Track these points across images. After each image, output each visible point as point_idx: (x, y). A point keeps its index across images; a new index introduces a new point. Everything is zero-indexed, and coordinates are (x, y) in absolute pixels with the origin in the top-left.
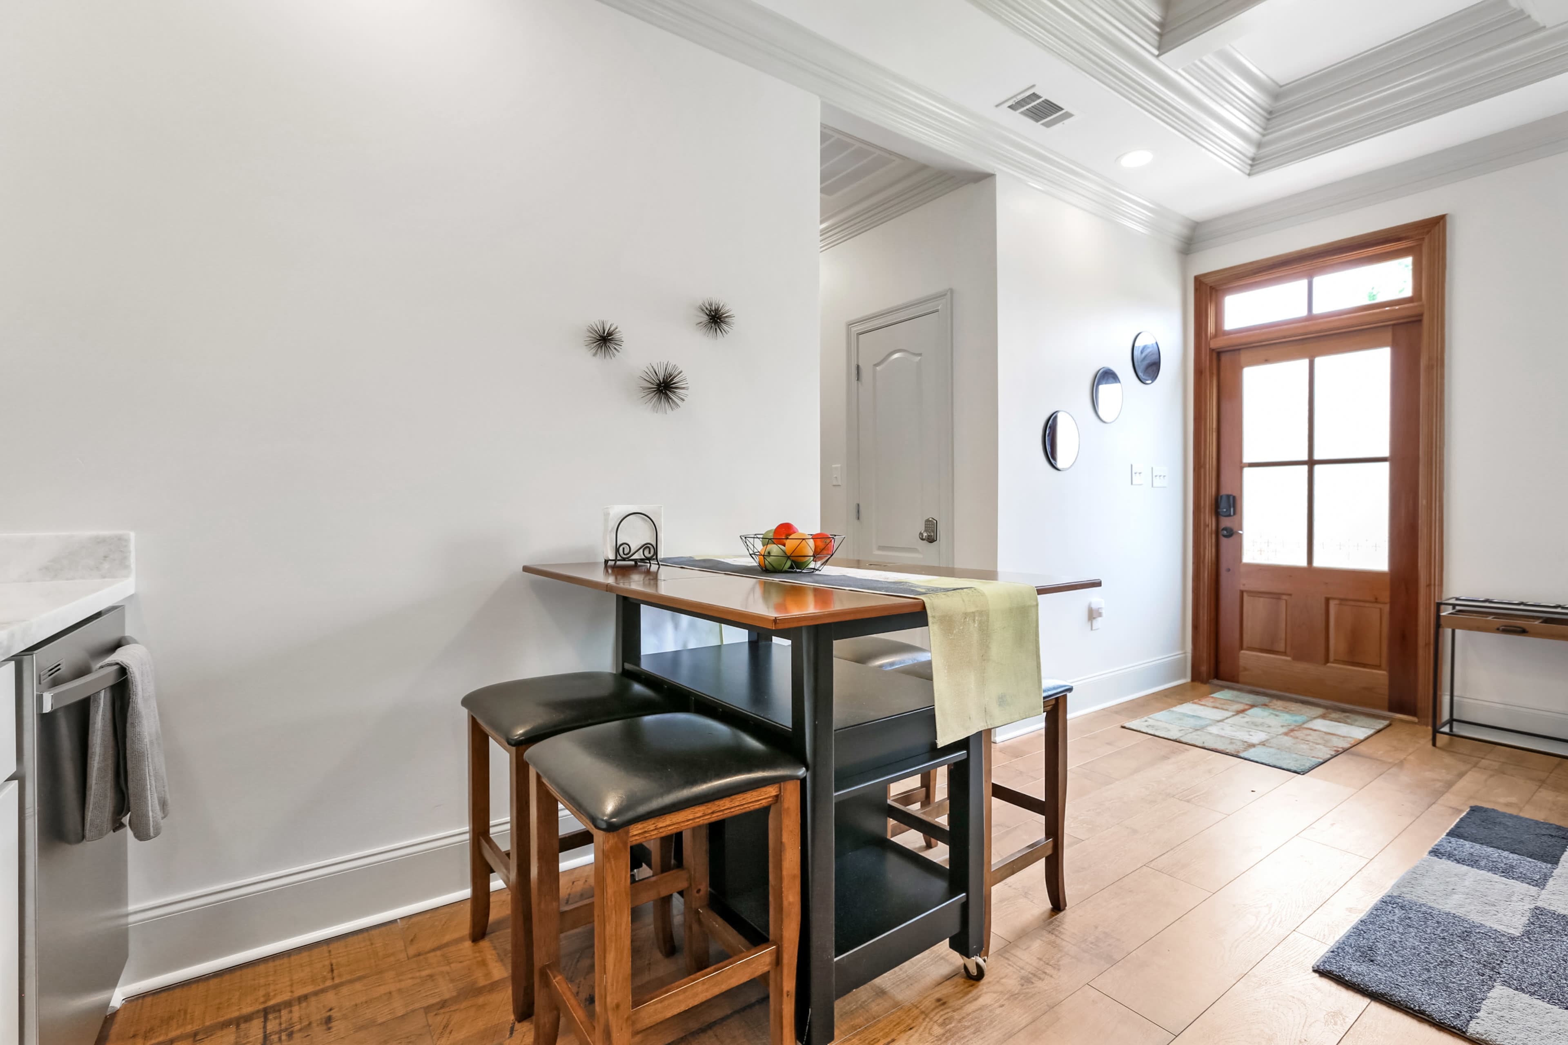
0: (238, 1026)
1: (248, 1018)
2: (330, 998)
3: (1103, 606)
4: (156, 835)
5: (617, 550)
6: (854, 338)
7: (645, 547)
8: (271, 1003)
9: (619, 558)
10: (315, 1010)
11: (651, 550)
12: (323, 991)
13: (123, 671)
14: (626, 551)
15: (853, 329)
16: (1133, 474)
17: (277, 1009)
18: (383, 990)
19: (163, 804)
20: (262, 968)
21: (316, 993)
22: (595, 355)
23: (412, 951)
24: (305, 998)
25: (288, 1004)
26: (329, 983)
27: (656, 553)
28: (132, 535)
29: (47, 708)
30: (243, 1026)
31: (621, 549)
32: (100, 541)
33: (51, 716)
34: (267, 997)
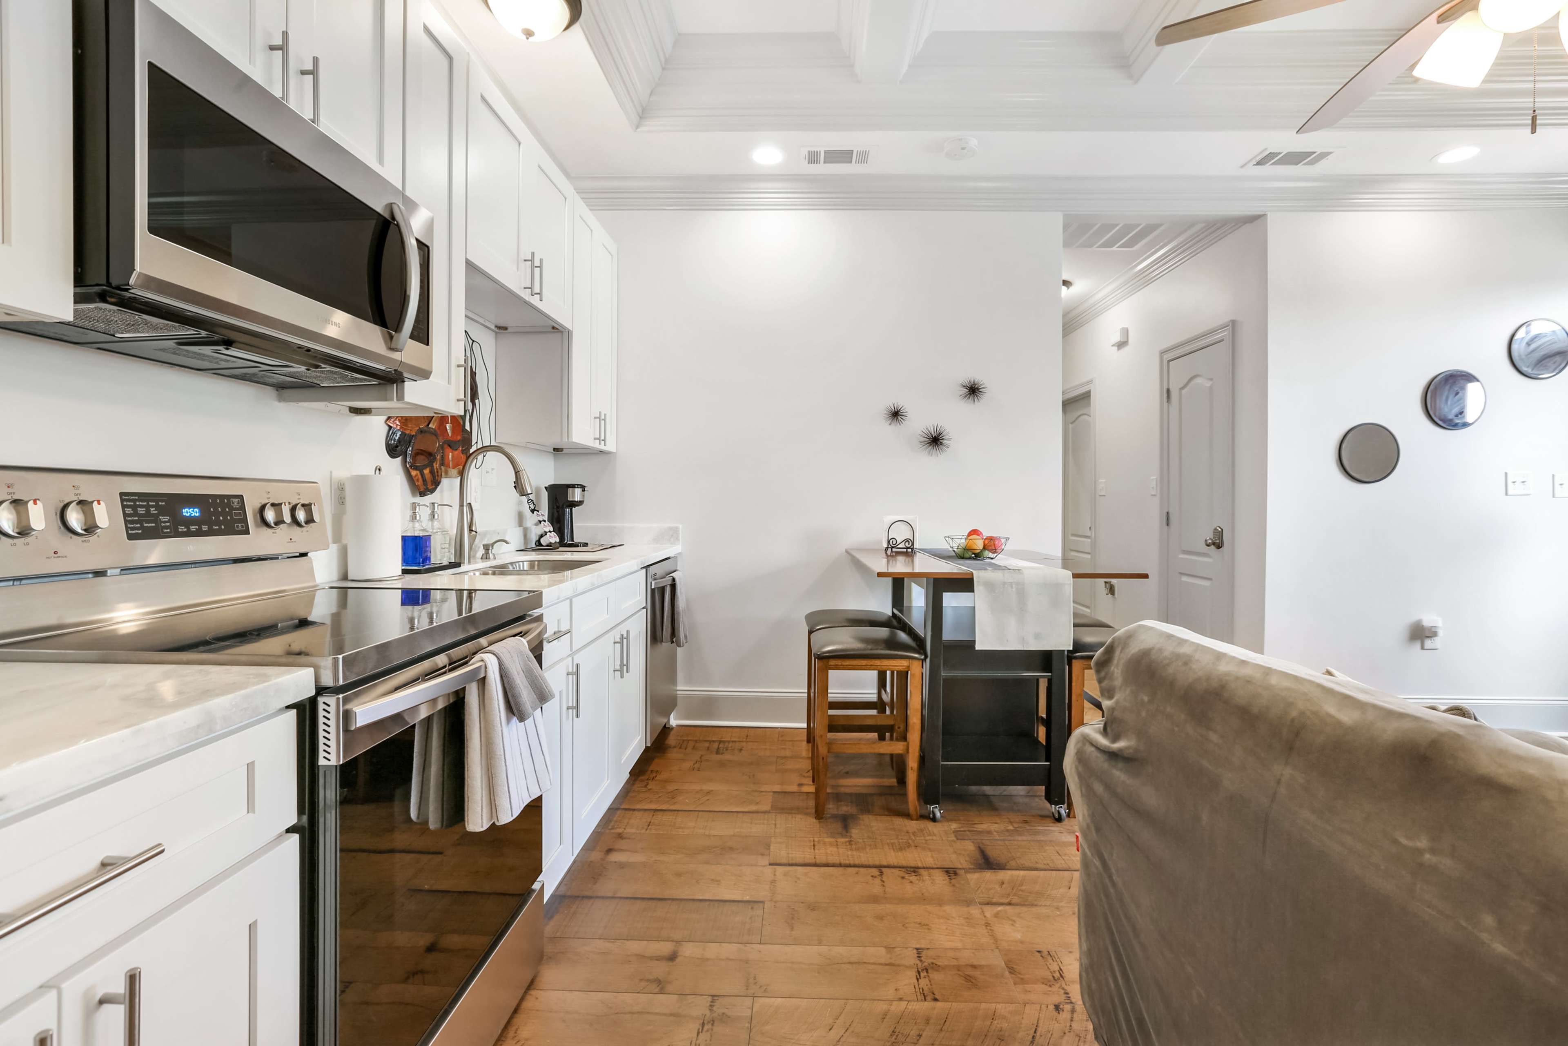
0: (710, 743)
1: (714, 741)
2: (744, 744)
3: (1440, 623)
4: (683, 646)
5: (889, 542)
6: (1165, 363)
7: (907, 540)
8: (723, 740)
9: (889, 546)
10: (737, 745)
11: (910, 542)
12: (743, 741)
13: (674, 580)
14: (894, 543)
15: (1165, 357)
16: (1510, 484)
17: (724, 742)
18: (765, 747)
19: (686, 637)
20: (722, 729)
21: (739, 741)
22: (890, 424)
23: (781, 739)
24: (735, 741)
25: (729, 742)
26: (744, 740)
27: (913, 544)
28: (681, 526)
29: (653, 587)
30: (712, 743)
31: (891, 541)
32: (671, 529)
33: (654, 589)
34: (722, 738)
